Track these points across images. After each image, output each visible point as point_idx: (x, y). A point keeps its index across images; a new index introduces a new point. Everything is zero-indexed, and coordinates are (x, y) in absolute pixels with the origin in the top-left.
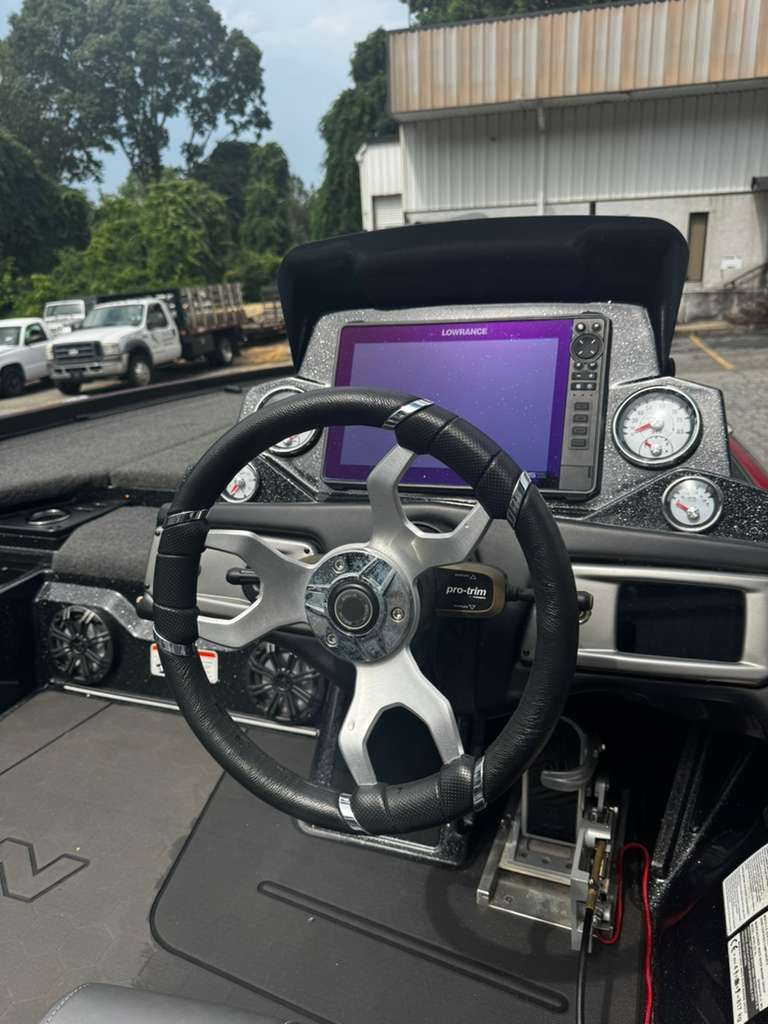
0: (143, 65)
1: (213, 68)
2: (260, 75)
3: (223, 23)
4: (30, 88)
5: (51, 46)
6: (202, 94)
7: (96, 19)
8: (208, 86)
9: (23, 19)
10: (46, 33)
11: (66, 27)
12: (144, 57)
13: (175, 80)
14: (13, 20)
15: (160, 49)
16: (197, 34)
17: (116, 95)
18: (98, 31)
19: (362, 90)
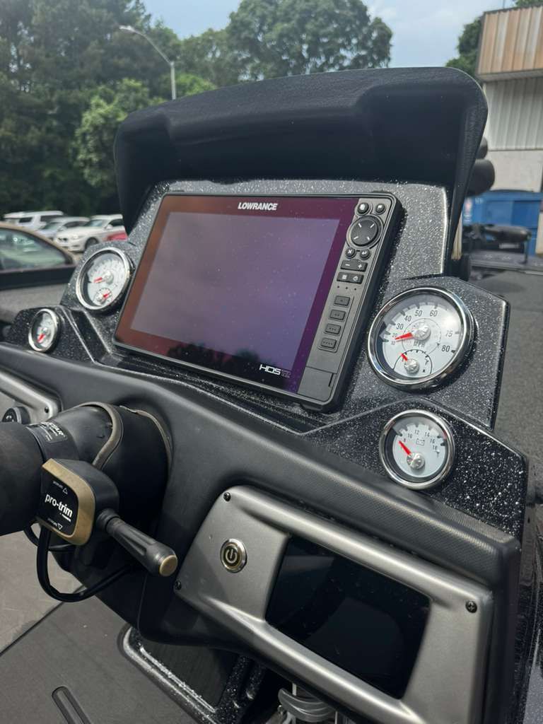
0: (310, 43)
1: (357, 45)
2: (389, 49)
3: (368, 13)
4: (235, 59)
5: (252, 31)
6: (346, 63)
7: (282, 13)
8: (352, 59)
9: (237, 15)
10: (250, 23)
11: (263, 19)
12: (310, 38)
13: (329, 53)
14: (232, 16)
15: (322, 31)
16: (349, 22)
17: (288, 64)
18: (283, 21)
19: (464, 59)
